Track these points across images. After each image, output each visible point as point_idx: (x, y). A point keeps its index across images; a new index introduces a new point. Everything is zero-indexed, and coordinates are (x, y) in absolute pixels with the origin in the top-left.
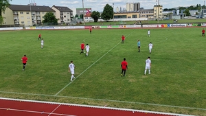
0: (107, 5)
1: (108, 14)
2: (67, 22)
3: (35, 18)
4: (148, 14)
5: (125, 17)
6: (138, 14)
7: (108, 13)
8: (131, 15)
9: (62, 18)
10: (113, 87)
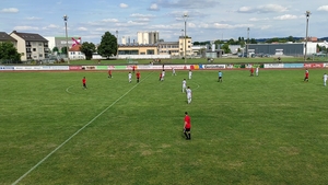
0: (108, 34)
1: (108, 47)
2: (38, 58)
4: (171, 49)
5: (136, 52)
7: (109, 45)
8: (145, 50)
10: (114, 166)
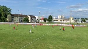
3: (20, 19)
4: (67, 20)
5: (57, 21)
6: (63, 20)
8: (60, 20)
9: (31, 20)
